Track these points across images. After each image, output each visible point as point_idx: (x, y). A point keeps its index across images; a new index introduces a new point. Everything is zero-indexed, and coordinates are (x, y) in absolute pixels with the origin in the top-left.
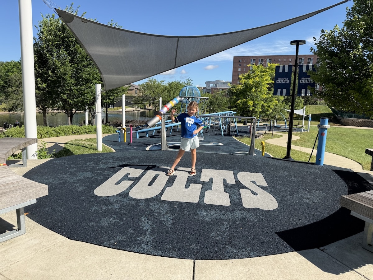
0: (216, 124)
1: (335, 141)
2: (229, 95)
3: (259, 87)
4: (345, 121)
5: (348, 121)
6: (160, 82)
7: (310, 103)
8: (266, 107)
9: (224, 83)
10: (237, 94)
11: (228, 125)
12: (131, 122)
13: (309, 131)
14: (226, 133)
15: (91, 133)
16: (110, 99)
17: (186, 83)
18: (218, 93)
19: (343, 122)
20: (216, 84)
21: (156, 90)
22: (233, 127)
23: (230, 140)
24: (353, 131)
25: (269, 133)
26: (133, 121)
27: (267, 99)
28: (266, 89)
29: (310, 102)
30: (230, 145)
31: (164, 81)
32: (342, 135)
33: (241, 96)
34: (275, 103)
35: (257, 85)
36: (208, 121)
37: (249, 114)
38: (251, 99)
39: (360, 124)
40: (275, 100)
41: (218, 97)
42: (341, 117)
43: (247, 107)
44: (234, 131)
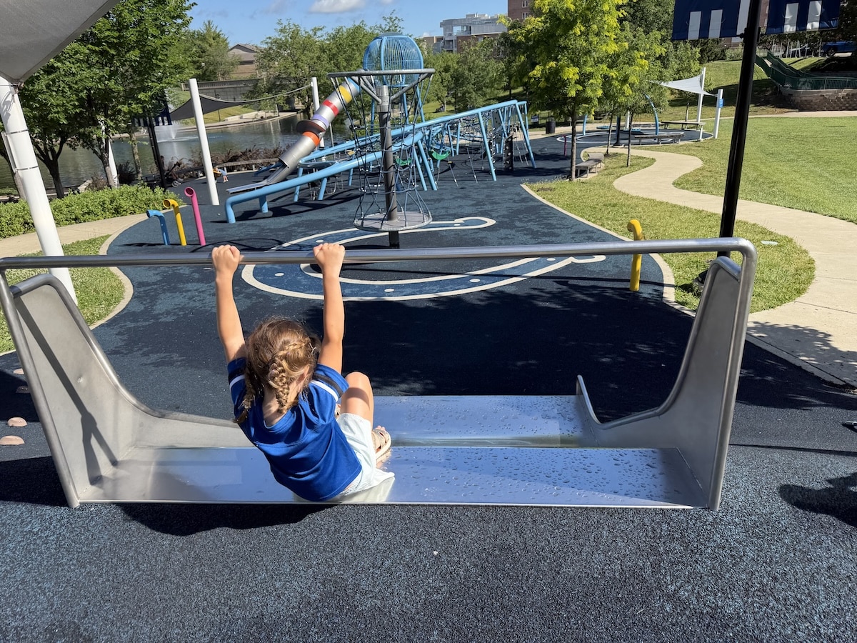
0: (473, 141)
1: (793, 160)
2: (504, 53)
3: (593, 18)
4: (804, 98)
5: (810, 98)
6: (311, 33)
7: (710, 58)
8: (616, 83)
9: (489, 20)
10: (528, 48)
11: (507, 142)
12: (244, 157)
13: (716, 137)
14: (502, 165)
15: (92, 216)
16: (139, 101)
17: (387, 29)
18: (472, 48)
19: (798, 103)
20: (467, 27)
21: (303, 58)
22: (520, 143)
23: (517, 198)
24: (827, 125)
25: (615, 155)
26: (249, 155)
27: (618, 56)
28: (615, 25)
29: (709, 54)
30: (518, 224)
31: (321, 29)
32: (803, 140)
33: (541, 53)
34: (642, 66)
35: (588, 12)
36: (450, 134)
37: (566, 109)
38: (573, 61)
39: (842, 103)
40: (641, 57)
41: (473, 62)
42: (791, 88)
43: (560, 88)
44: (523, 157)
